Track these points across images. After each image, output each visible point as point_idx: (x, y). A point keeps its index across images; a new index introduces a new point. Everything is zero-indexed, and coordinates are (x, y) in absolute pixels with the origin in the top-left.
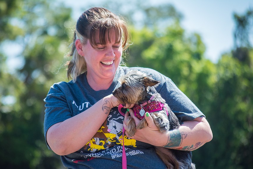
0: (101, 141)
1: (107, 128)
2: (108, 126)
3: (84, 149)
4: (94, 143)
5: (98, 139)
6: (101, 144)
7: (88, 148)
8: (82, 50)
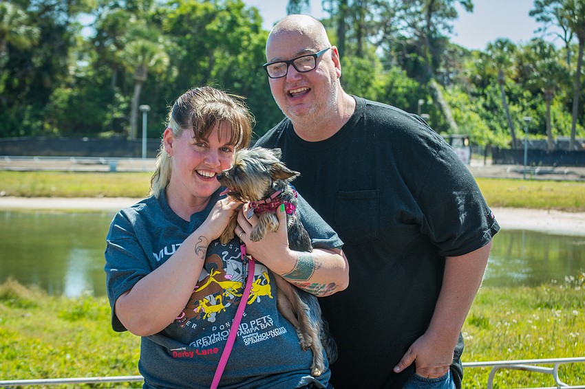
0: (216, 298)
1: (224, 273)
2: (225, 269)
3: (197, 319)
4: (209, 304)
5: (212, 296)
6: (218, 303)
7: (202, 316)
8: (172, 147)
